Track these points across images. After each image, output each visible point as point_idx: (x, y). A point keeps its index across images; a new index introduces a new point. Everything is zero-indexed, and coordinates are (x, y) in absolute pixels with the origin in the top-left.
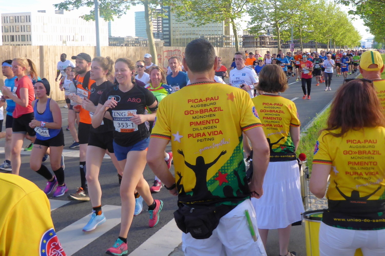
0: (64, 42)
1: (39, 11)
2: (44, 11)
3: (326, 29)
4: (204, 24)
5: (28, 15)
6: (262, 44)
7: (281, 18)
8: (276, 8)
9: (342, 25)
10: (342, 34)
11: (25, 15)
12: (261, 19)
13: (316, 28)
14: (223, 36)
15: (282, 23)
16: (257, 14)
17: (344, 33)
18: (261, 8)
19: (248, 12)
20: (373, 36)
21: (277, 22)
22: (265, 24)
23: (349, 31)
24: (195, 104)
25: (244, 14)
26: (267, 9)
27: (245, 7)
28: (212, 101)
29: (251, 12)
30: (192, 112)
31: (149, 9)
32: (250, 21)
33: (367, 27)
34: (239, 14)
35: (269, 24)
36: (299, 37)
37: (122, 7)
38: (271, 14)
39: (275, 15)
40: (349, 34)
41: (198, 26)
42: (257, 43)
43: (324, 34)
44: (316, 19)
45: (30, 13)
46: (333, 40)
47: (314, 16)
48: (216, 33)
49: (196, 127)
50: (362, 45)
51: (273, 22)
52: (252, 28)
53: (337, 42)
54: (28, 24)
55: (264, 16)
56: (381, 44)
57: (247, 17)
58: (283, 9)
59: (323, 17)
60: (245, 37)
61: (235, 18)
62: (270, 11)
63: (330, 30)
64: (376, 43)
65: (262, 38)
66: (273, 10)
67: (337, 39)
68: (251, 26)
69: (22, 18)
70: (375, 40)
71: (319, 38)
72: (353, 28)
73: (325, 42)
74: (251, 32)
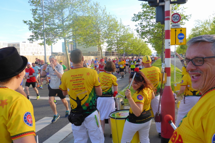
0: (33, 55)
1: (23, 42)
2: (25, 42)
3: (138, 49)
4: (89, 47)
5: (18, 44)
6: (113, 55)
7: (119, 44)
8: (118, 40)
9: (144, 47)
10: (144, 51)
11: (17, 44)
12: (112, 45)
13: (133, 48)
14: (98, 52)
15: (120, 46)
16: (110, 43)
17: (145, 50)
18: (111, 41)
19: (106, 42)
20: (156, 52)
21: (118, 46)
22: (113, 47)
23: (147, 49)
24: (74, 77)
25: (104, 43)
26: (114, 41)
27: (105, 40)
28: (81, 76)
29: (108, 42)
30: (73, 81)
31: (66, 41)
32: (107, 46)
33: (153, 48)
34: (103, 43)
35: (115, 47)
36: (127, 52)
37: (55, 40)
38: (116, 43)
39: (117, 43)
40: (147, 51)
41: (86, 48)
42: (111, 54)
43: (137, 51)
44: (133, 45)
45: (19, 43)
46: (141, 53)
47: (133, 43)
48: (95, 51)
49: (75, 86)
50: (152, 55)
51: (116, 46)
52: (108, 49)
53: (142, 54)
54: (18, 47)
55: (113, 44)
56: (159, 55)
57: (106, 44)
58: (120, 41)
59: (136, 44)
60: (106, 52)
61: (101, 44)
62: (115, 42)
63: (139, 49)
64: (158, 54)
65: (113, 52)
66: (116, 41)
67: (142, 53)
68: (108, 48)
69: (16, 45)
70: (157, 53)
71: (135, 52)
72: (149, 49)
73: (137, 54)
74: (108, 50)
